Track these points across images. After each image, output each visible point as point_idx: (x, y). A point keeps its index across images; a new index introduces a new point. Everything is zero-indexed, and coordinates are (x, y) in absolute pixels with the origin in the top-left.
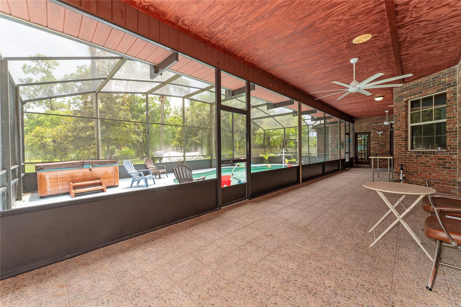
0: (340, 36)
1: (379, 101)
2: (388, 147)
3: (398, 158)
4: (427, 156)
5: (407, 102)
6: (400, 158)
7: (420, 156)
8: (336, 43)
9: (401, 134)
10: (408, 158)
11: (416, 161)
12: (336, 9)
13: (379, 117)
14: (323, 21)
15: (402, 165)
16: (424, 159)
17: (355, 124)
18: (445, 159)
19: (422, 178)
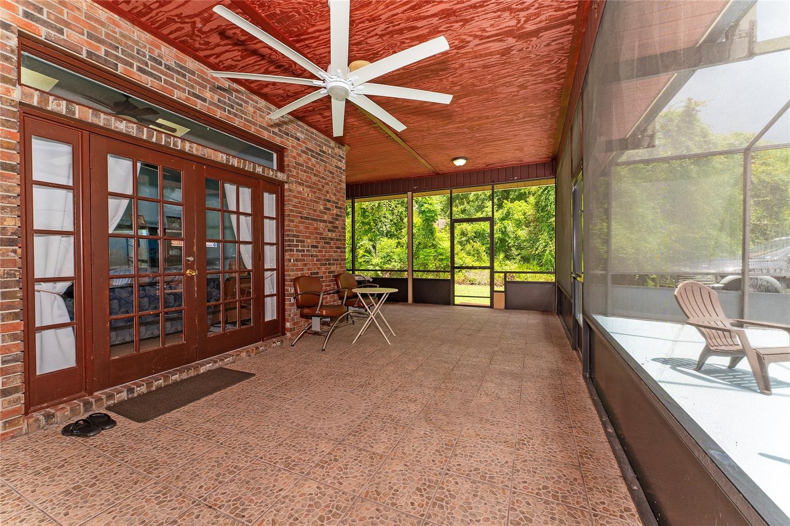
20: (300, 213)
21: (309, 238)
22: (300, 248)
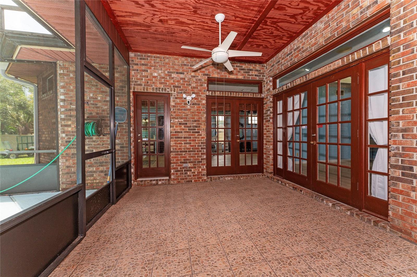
2: (204, 134)
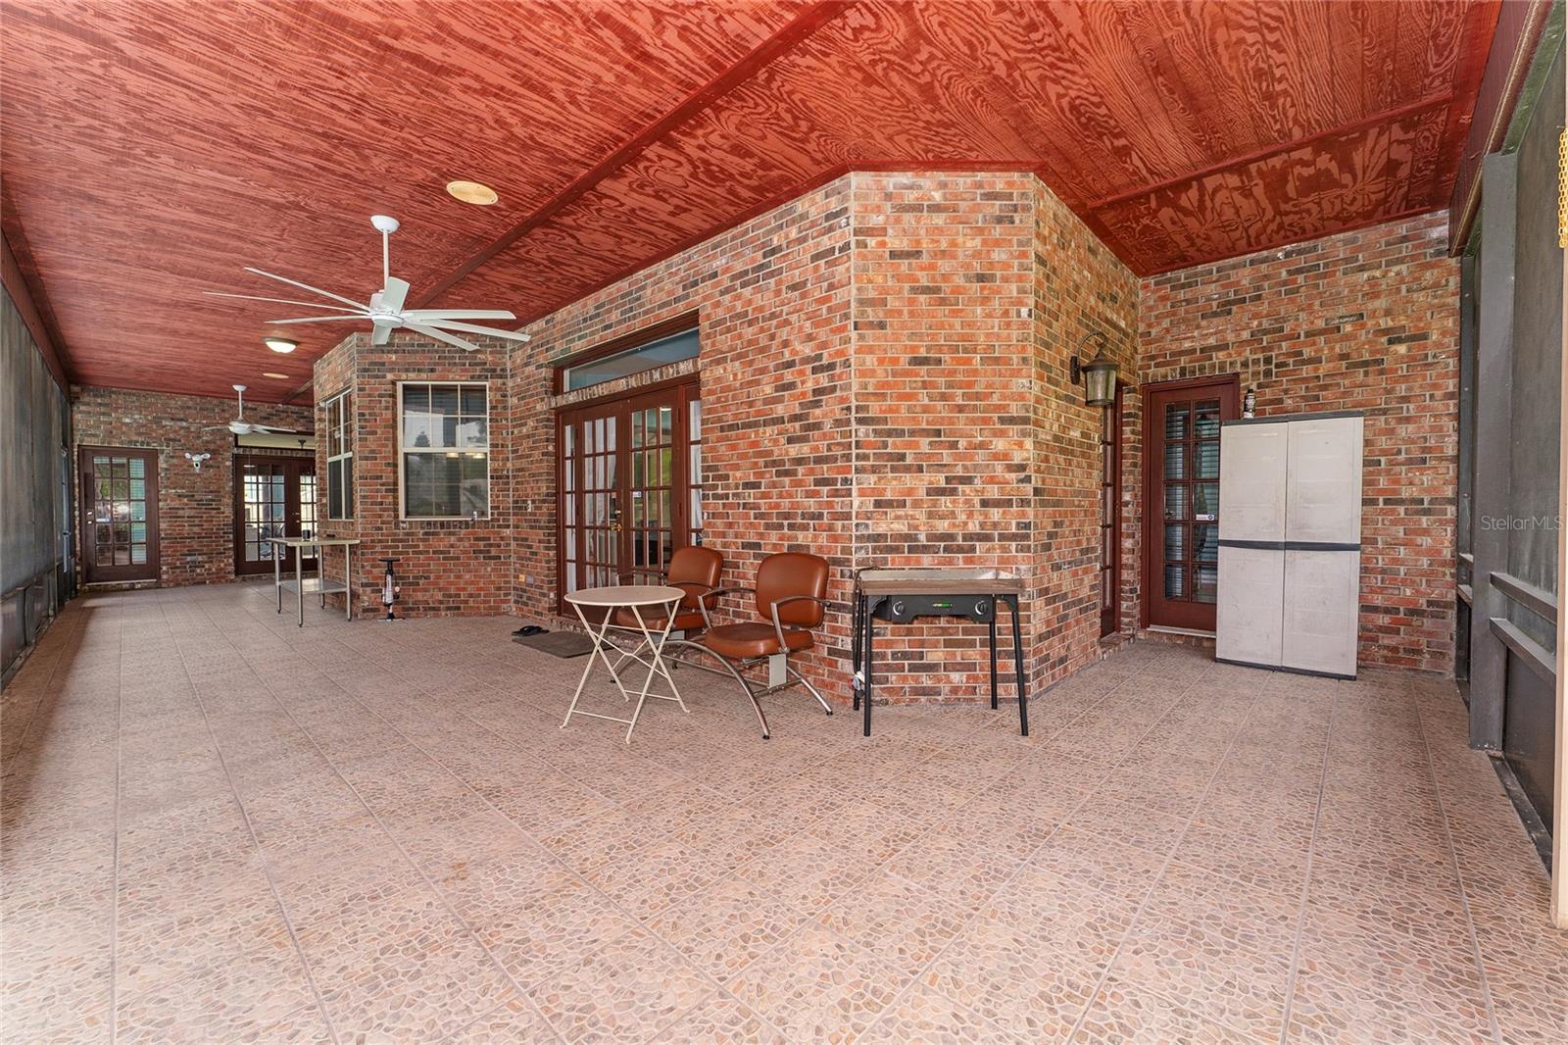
0: (450, 150)
1: (281, 356)
2: (228, 512)
3: (372, 541)
4: (450, 534)
5: (394, 383)
6: (380, 541)
7: (434, 534)
8: (416, 156)
9: (381, 471)
10: (401, 541)
11: (426, 546)
12: (532, 100)
13: (191, 399)
14: (475, 91)
15: (390, 562)
16: (442, 542)
17: (82, 408)
18: (489, 539)
19: (440, 589)
20: (720, 420)
21: (736, 467)
22: (720, 491)
